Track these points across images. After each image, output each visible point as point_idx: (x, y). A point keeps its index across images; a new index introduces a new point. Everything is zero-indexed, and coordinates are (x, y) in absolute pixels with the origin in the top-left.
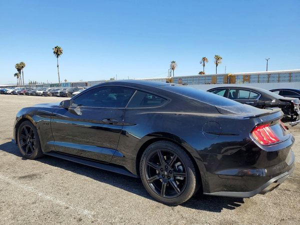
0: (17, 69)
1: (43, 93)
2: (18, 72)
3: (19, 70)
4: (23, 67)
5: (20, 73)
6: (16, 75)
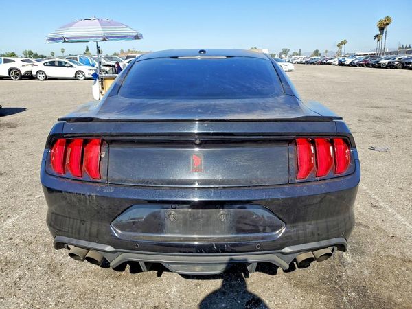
0: (380, 27)
1: (389, 63)
2: (379, 33)
3: (381, 29)
4: (387, 24)
5: (382, 34)
6: (377, 36)
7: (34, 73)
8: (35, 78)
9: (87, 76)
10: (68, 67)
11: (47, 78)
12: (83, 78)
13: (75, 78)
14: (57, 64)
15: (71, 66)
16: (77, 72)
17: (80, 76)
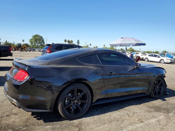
7: (144, 59)
8: (144, 60)
9: (165, 62)
10: (157, 57)
11: (148, 61)
12: (163, 62)
13: (160, 62)
14: (153, 56)
15: (159, 57)
16: (161, 60)
17: (162, 62)
